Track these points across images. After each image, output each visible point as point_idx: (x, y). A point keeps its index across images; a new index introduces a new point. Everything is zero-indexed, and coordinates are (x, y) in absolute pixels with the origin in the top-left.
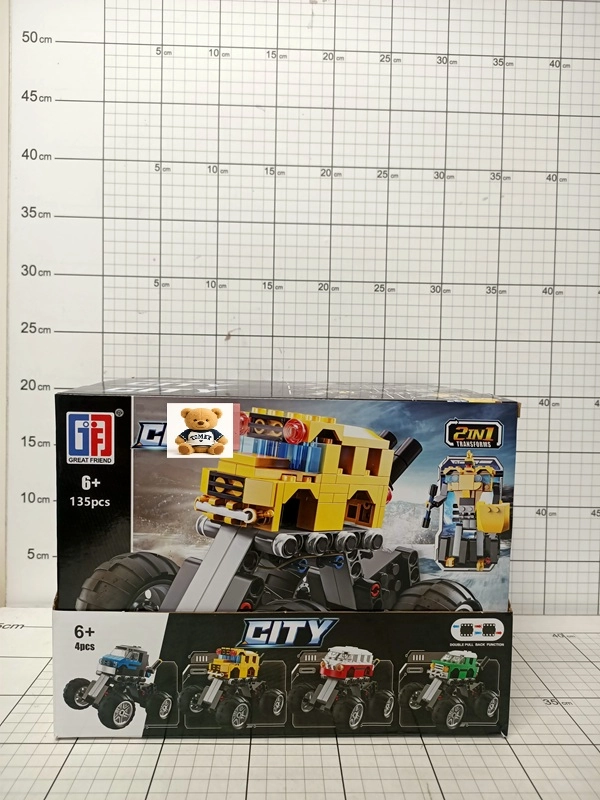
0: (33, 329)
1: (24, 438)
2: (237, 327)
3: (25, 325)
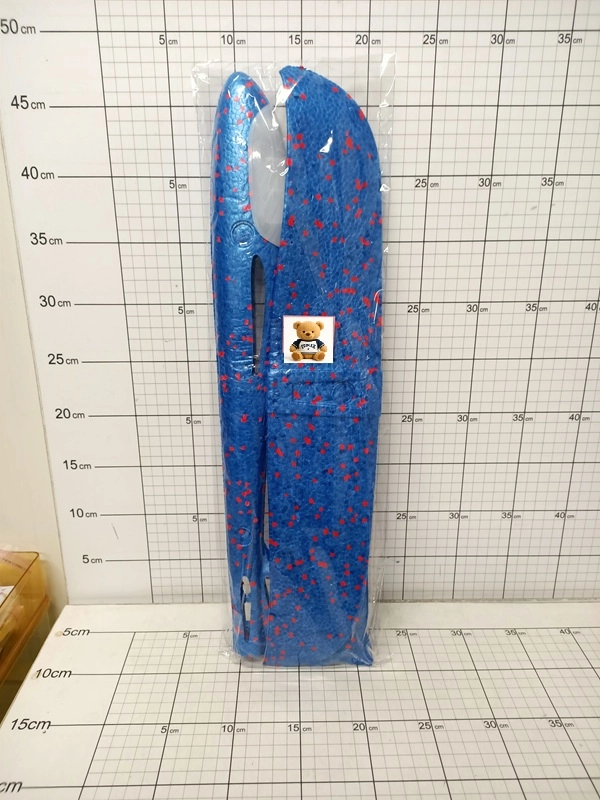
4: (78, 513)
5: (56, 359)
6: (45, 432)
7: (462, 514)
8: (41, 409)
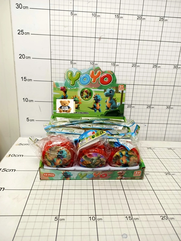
0: (22, 33)
1: (22, 78)
2: (103, 34)
3: (19, 31)
4: (26, 100)
5: (21, 32)
6: (15, 64)
7: (171, 107)
8: (14, 54)
